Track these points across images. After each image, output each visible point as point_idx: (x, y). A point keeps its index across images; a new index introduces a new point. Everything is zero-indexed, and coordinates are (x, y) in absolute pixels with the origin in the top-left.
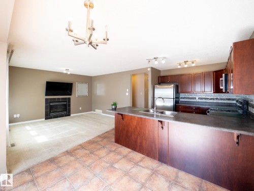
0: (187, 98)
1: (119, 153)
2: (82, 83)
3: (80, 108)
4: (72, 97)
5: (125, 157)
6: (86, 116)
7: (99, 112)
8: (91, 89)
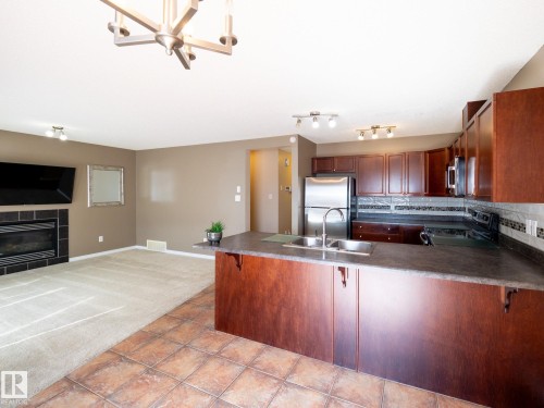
0: (372, 207)
1: (233, 359)
2: (106, 167)
3: (101, 239)
4: (73, 209)
5: (249, 366)
6: (120, 261)
7: (156, 245)
8: (131, 185)
